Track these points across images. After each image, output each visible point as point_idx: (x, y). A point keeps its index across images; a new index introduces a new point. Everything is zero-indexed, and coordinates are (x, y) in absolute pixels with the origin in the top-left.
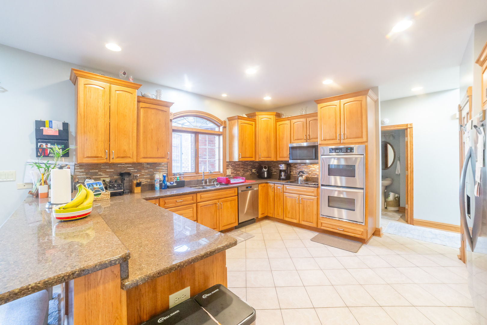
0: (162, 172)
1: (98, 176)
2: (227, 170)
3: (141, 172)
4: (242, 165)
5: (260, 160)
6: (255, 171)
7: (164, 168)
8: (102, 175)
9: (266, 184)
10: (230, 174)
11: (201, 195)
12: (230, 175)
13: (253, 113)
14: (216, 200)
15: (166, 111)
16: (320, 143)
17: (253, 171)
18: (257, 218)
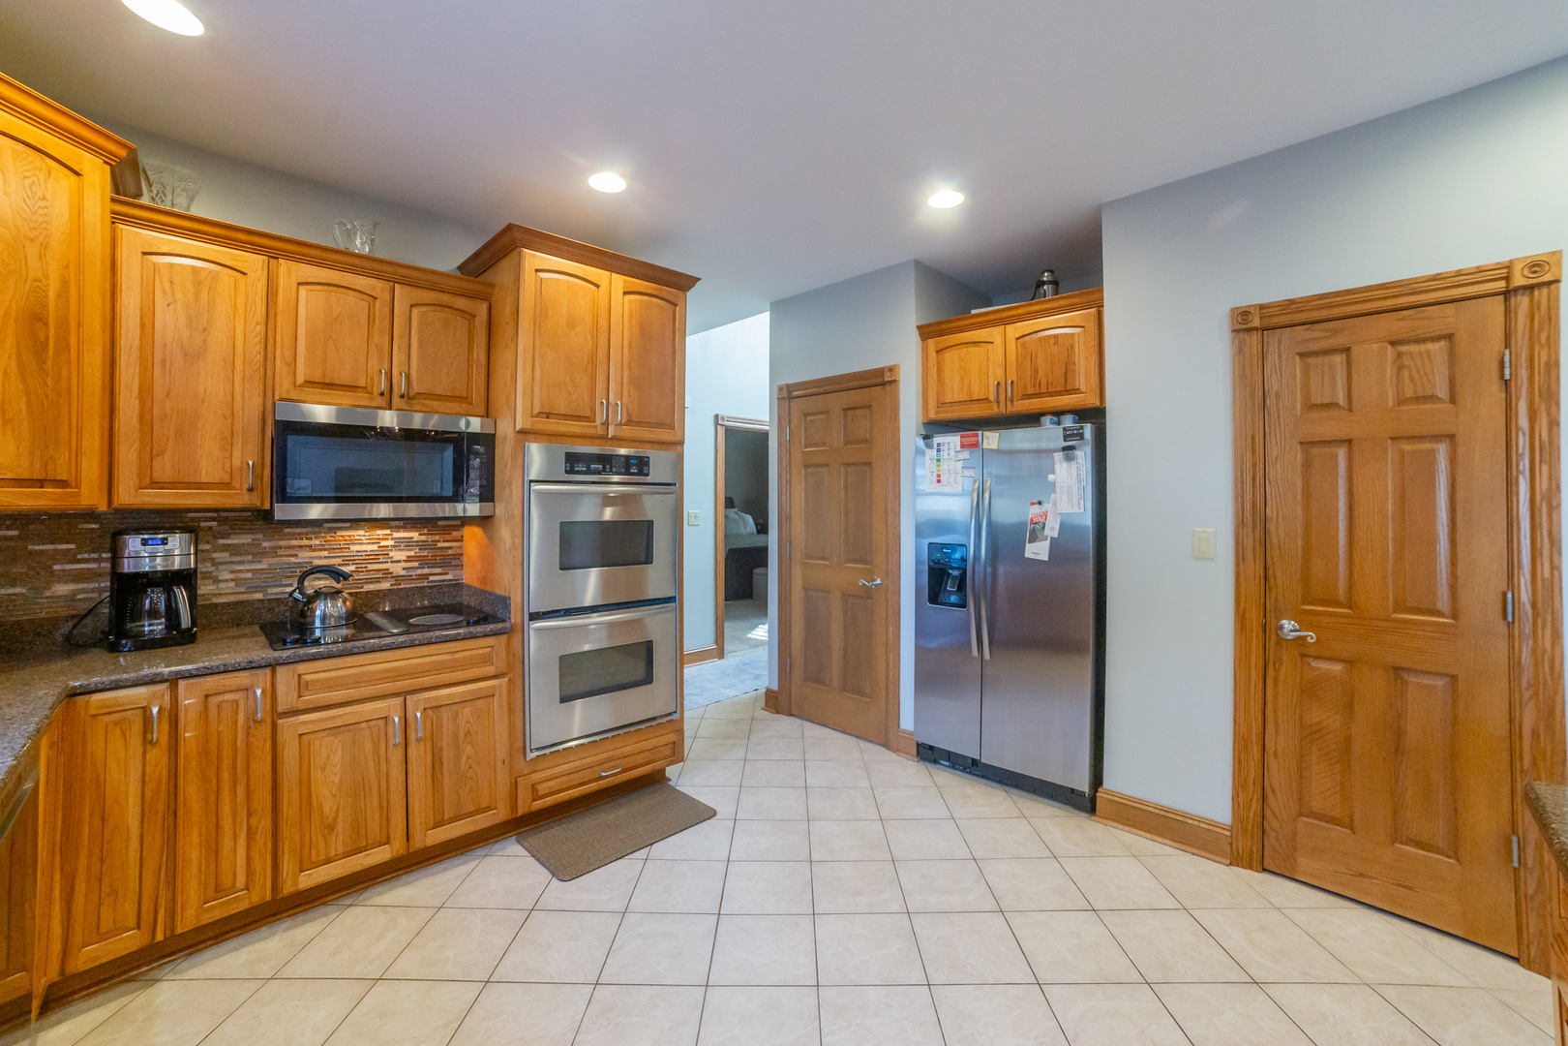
16: (528, 426)
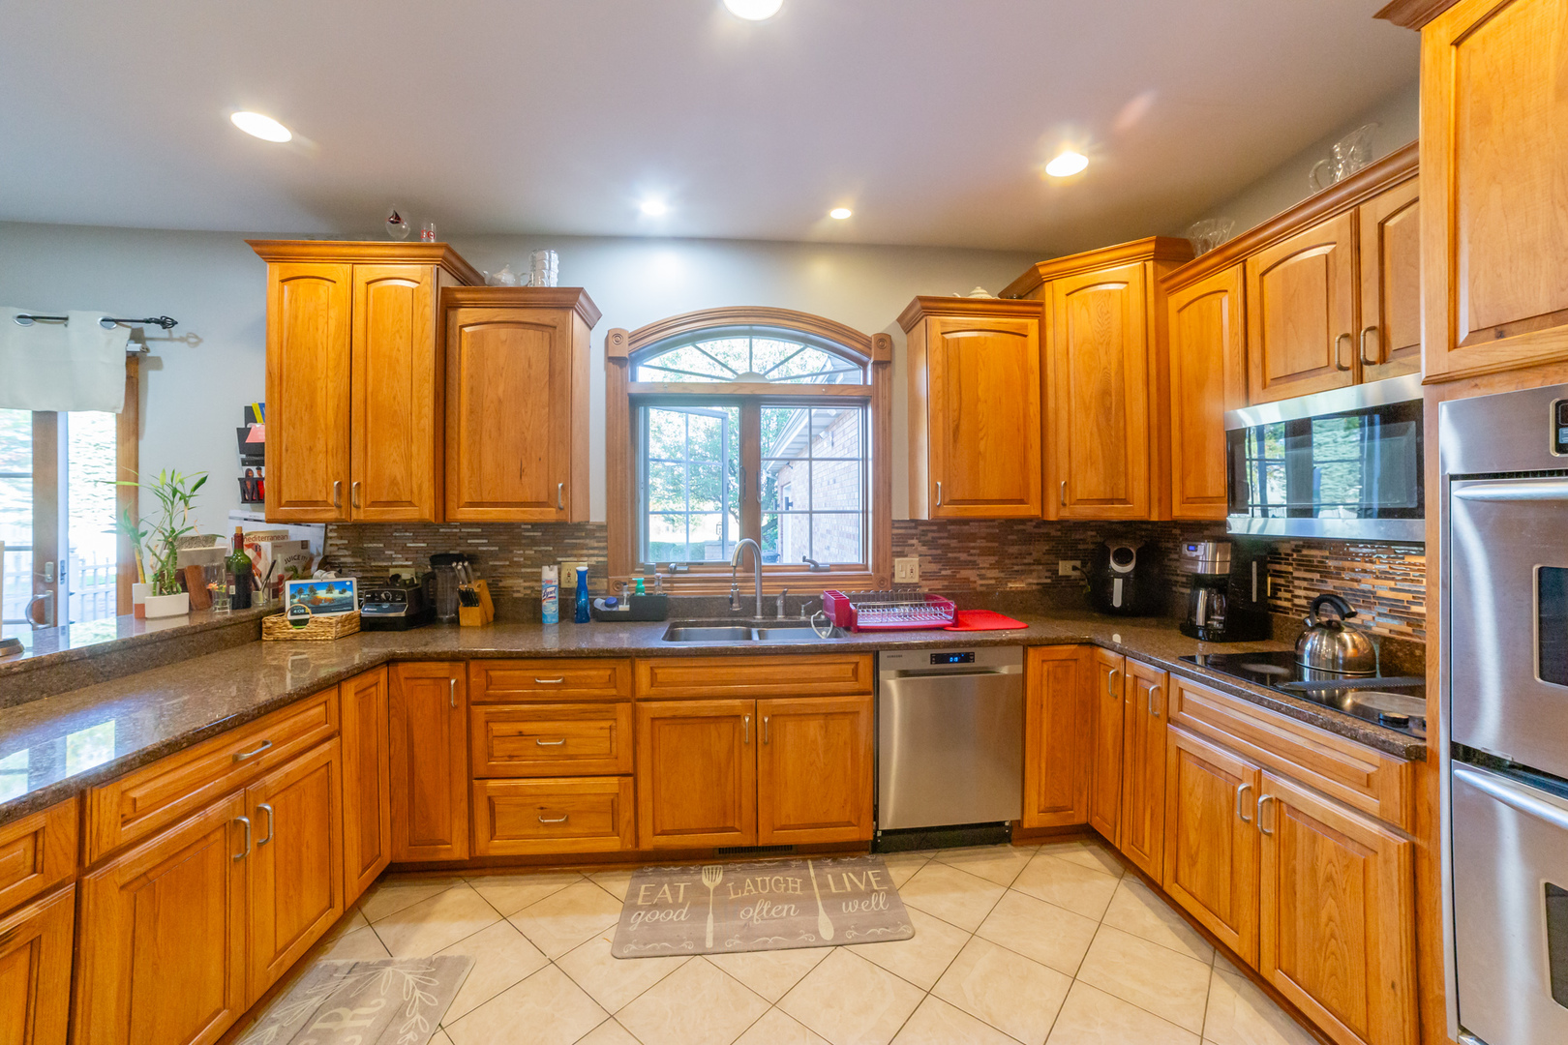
0: (586, 559)
1: (383, 560)
2: (897, 560)
3: (510, 555)
4: (990, 538)
5: (1065, 514)
6: (1075, 568)
7: (596, 545)
8: (394, 559)
9: (1085, 651)
10: (916, 580)
11: (656, 671)
12: (915, 586)
13: (1027, 275)
14: (737, 702)
15: (554, 324)
16: (1441, 370)
17: (1065, 568)
18: (1019, 823)
